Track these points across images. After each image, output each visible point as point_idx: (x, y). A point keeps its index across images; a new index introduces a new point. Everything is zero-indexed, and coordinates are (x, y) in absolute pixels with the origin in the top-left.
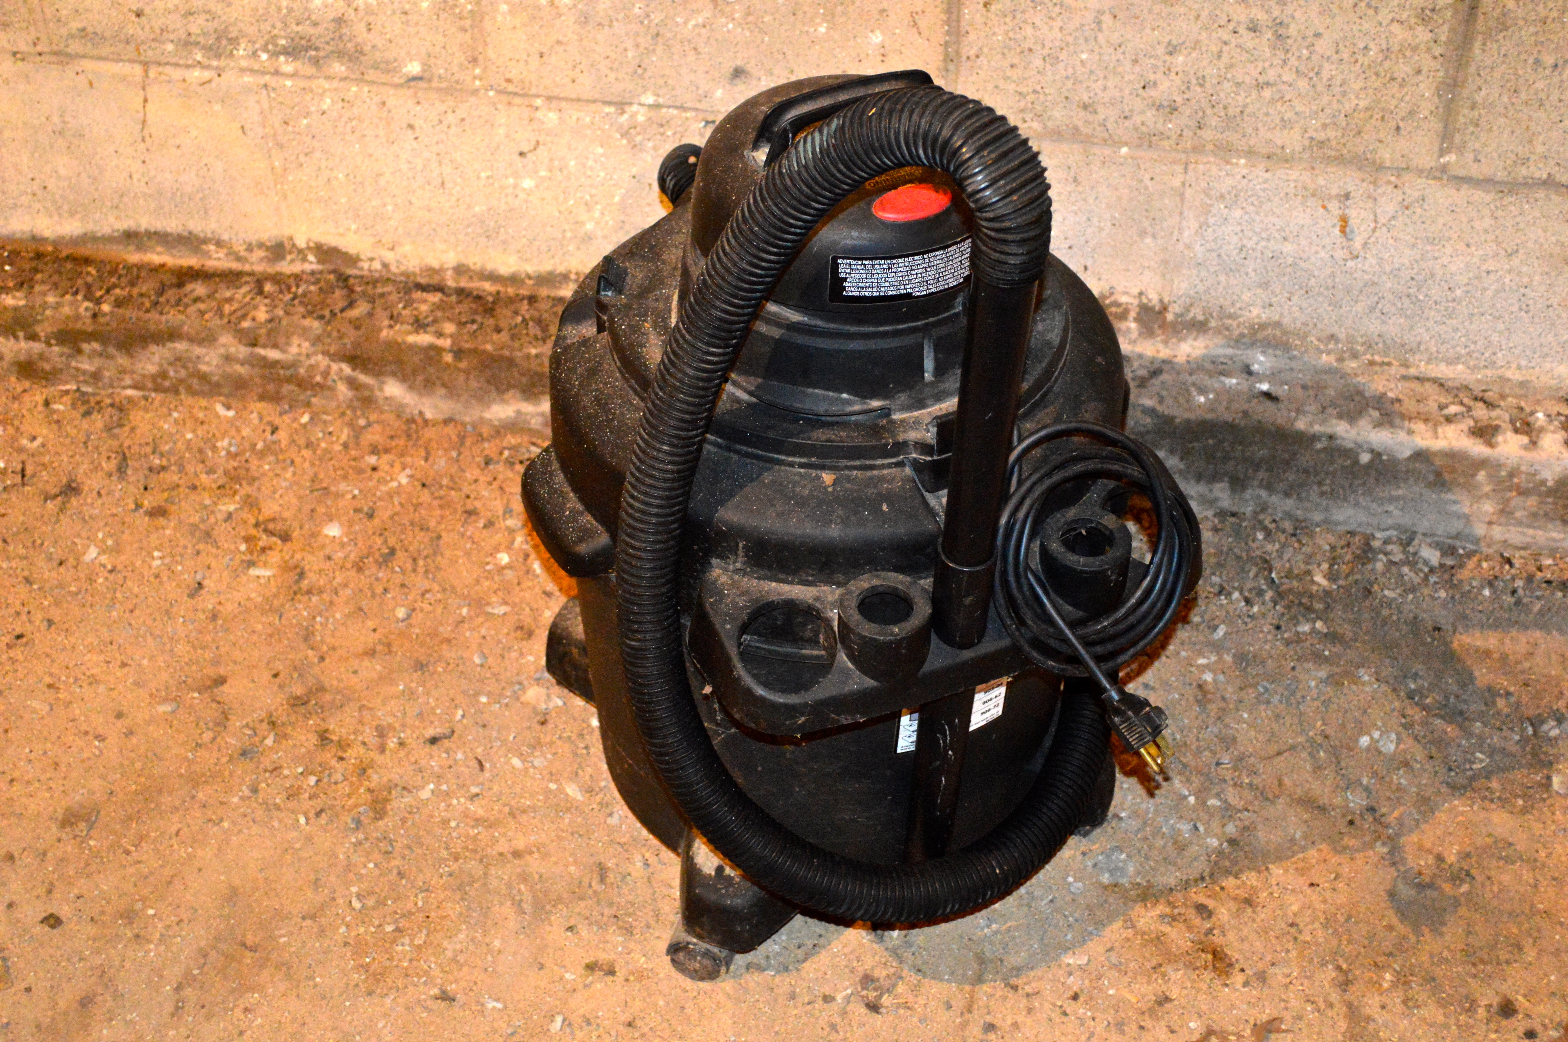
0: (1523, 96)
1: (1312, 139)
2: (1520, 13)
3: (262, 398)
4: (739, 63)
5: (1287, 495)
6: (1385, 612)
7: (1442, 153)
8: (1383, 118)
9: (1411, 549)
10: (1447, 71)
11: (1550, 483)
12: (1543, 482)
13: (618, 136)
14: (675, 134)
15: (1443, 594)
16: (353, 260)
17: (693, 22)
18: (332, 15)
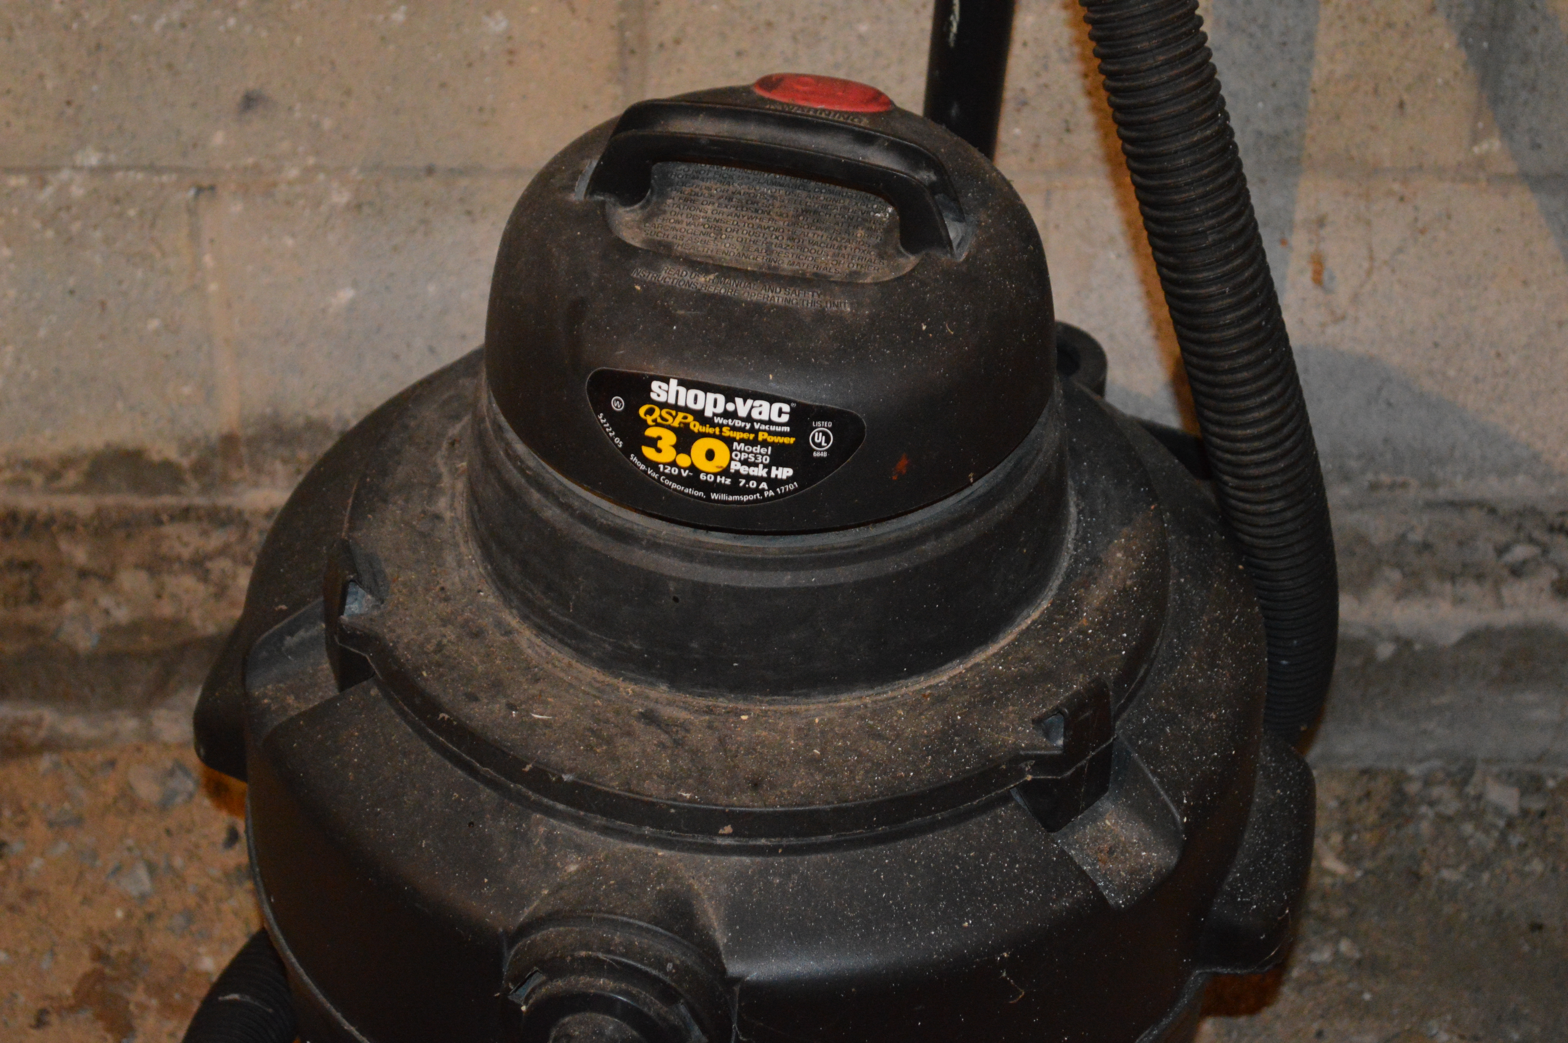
1: (1259, 134)
4: (251, 84)
6: (1448, 909)
7: (1476, 138)
8: (1376, 91)
9: (1471, 790)
13: (37, 225)
14: (142, 214)
15: (1537, 866)
17: (163, 20)
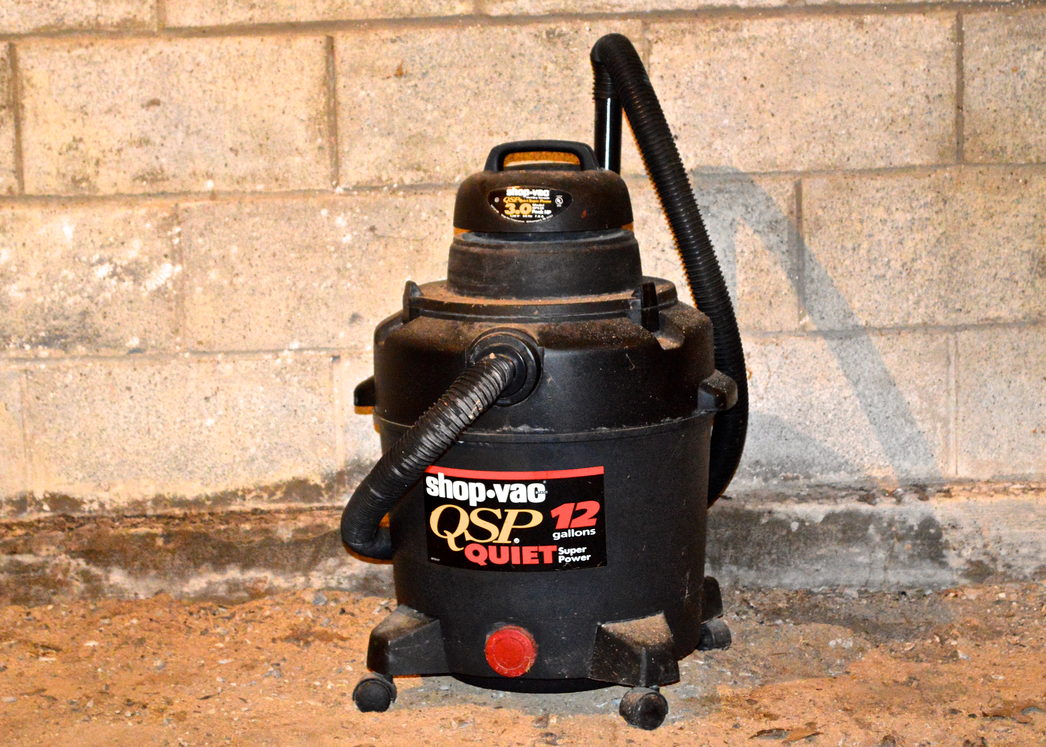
0: (840, 270)
2: (826, 217)
4: (355, 310)
5: (750, 567)
7: (800, 318)
8: (760, 298)
9: (838, 591)
10: (792, 261)
11: (916, 528)
12: (911, 528)
13: (274, 376)
14: (312, 369)
16: (78, 504)
17: (324, 285)
18: (79, 309)
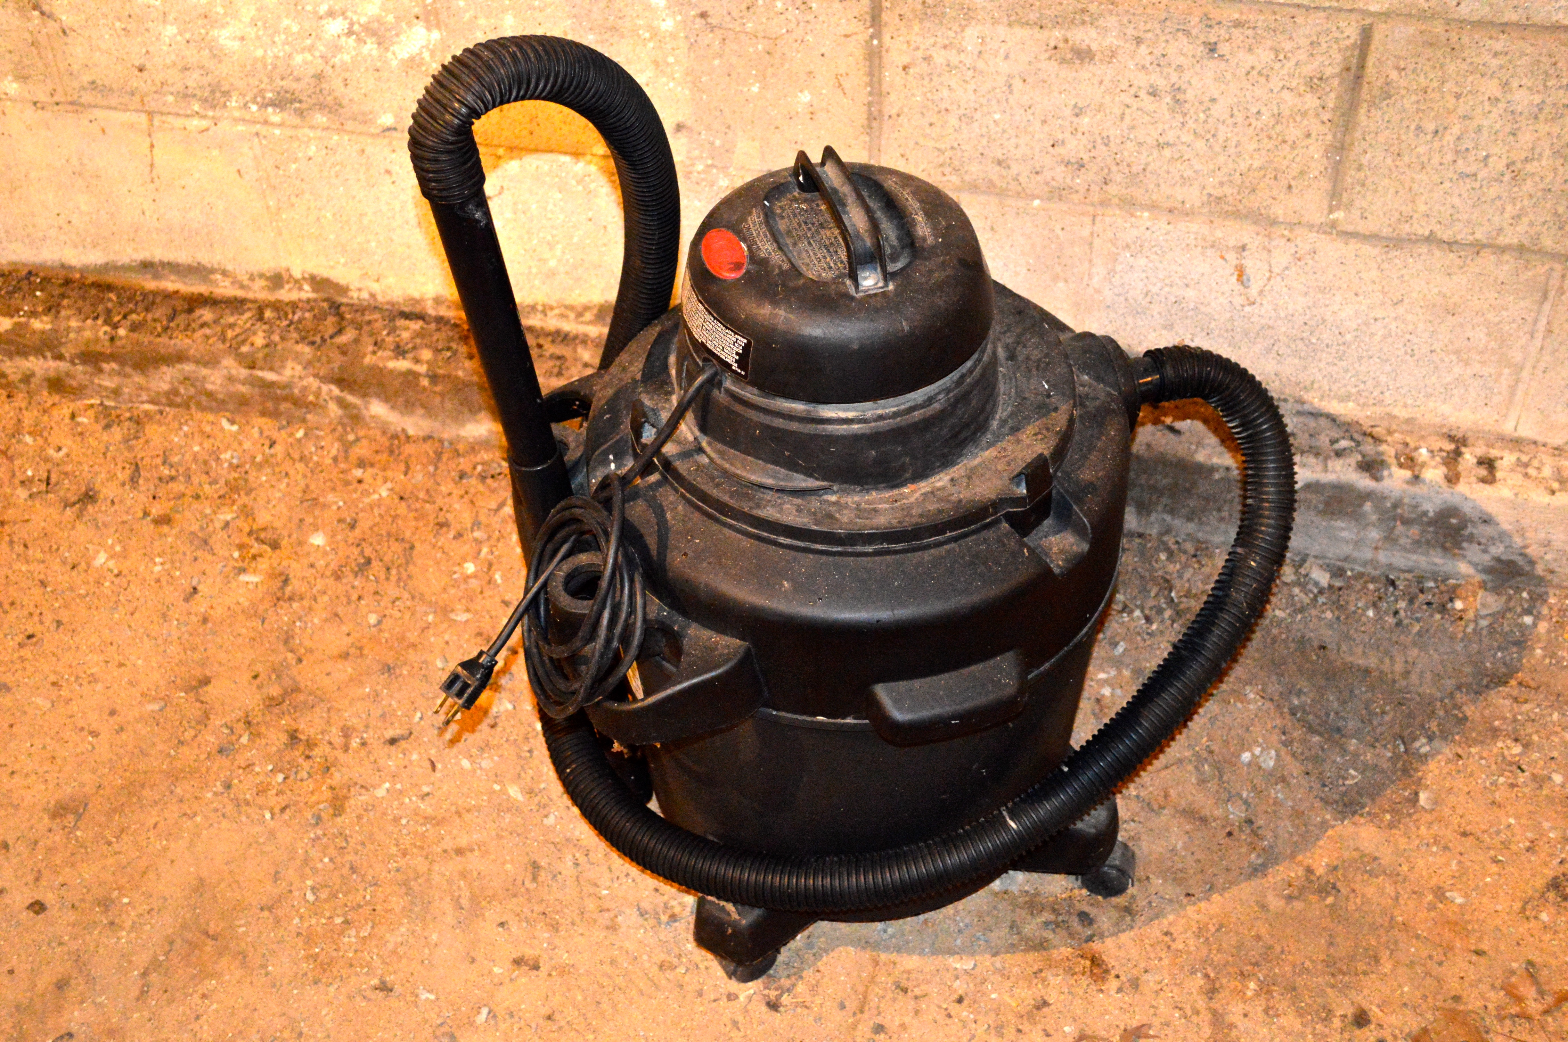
0: (1406, 159)
1: (1210, 195)
2: (1403, 83)
3: (263, 414)
4: (680, 119)
5: (1189, 519)
6: (1275, 631)
7: (1331, 210)
8: (1275, 178)
9: (1303, 571)
10: (1335, 136)
11: (1431, 514)
12: (1425, 513)
13: (574, 182)
15: (1329, 615)
16: (343, 290)
18: (312, 71)
